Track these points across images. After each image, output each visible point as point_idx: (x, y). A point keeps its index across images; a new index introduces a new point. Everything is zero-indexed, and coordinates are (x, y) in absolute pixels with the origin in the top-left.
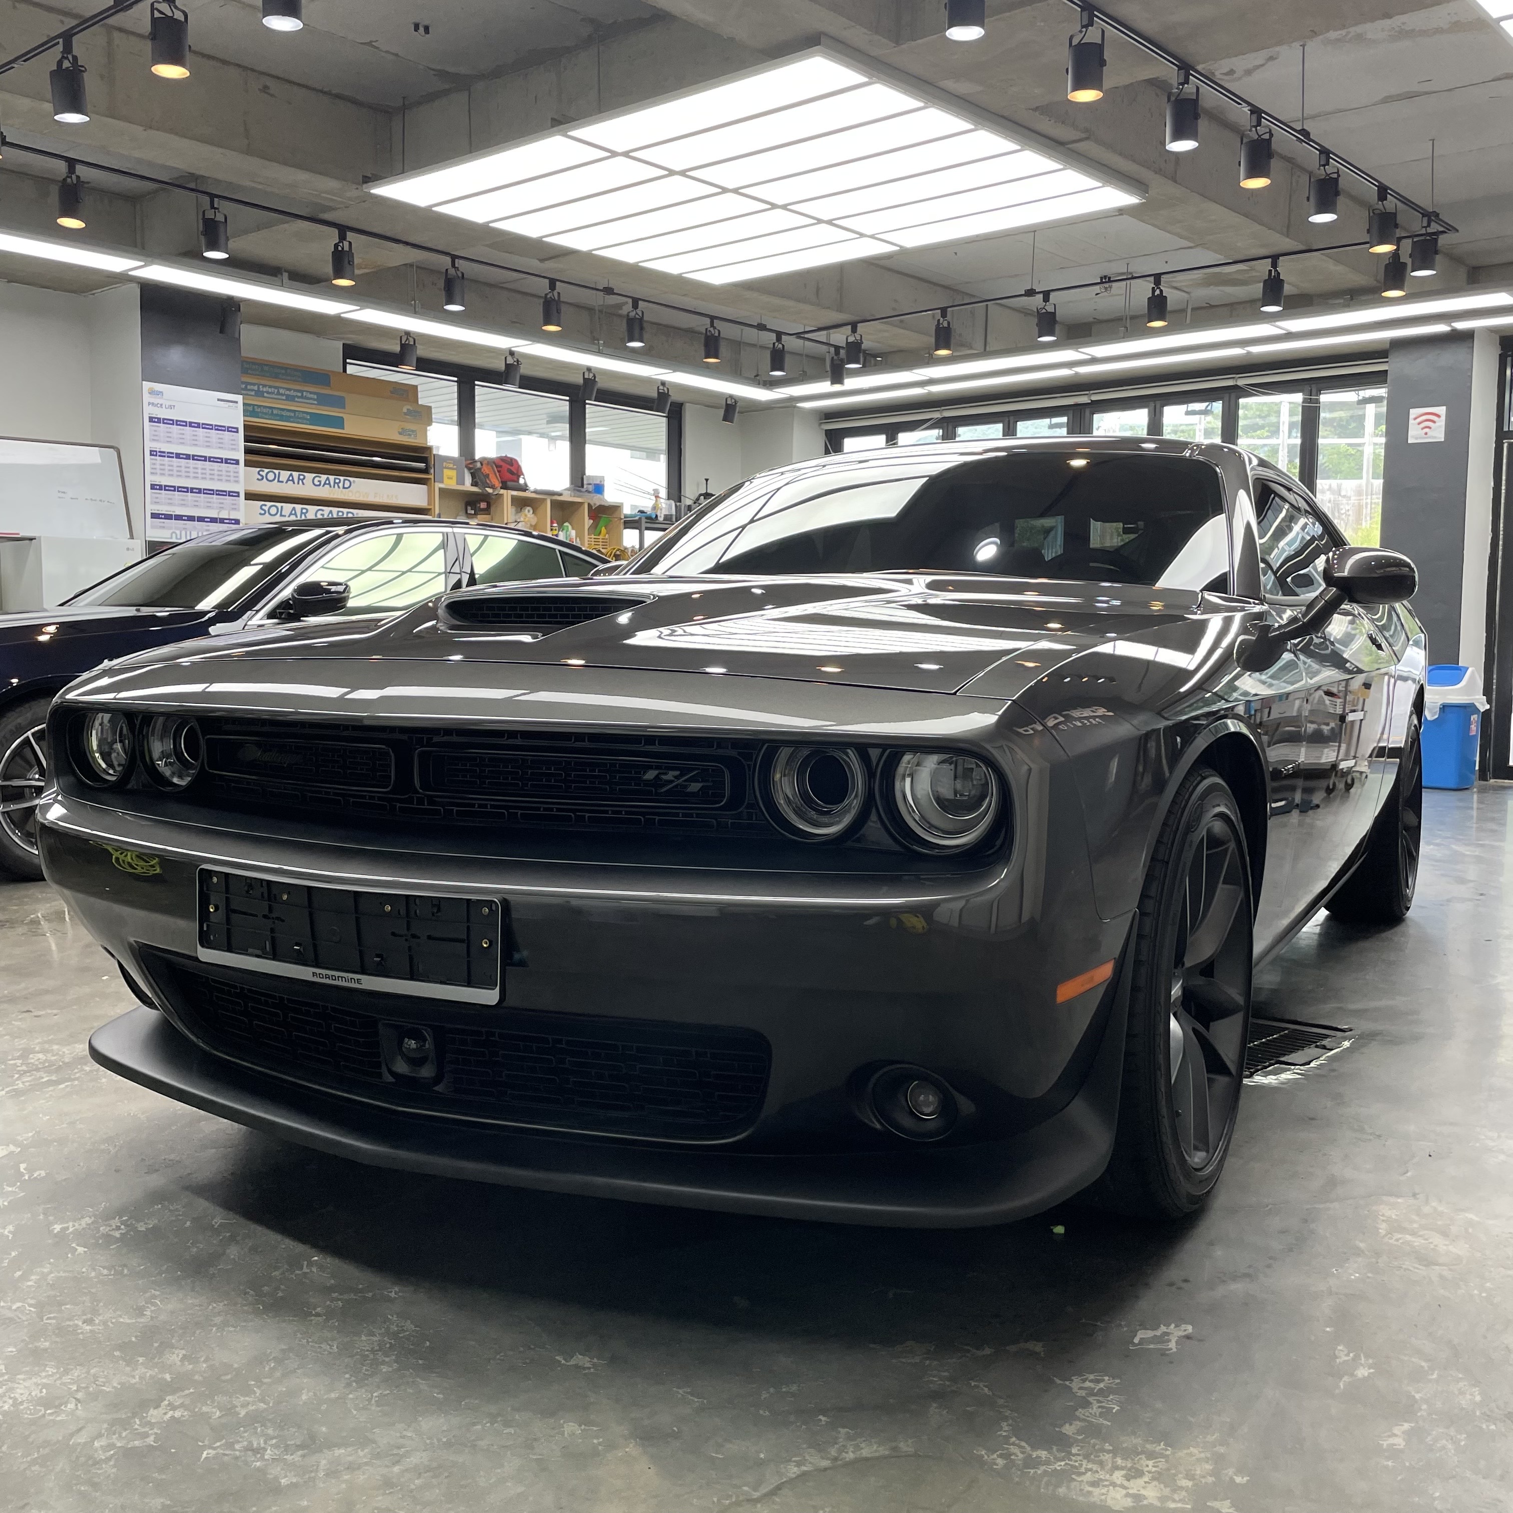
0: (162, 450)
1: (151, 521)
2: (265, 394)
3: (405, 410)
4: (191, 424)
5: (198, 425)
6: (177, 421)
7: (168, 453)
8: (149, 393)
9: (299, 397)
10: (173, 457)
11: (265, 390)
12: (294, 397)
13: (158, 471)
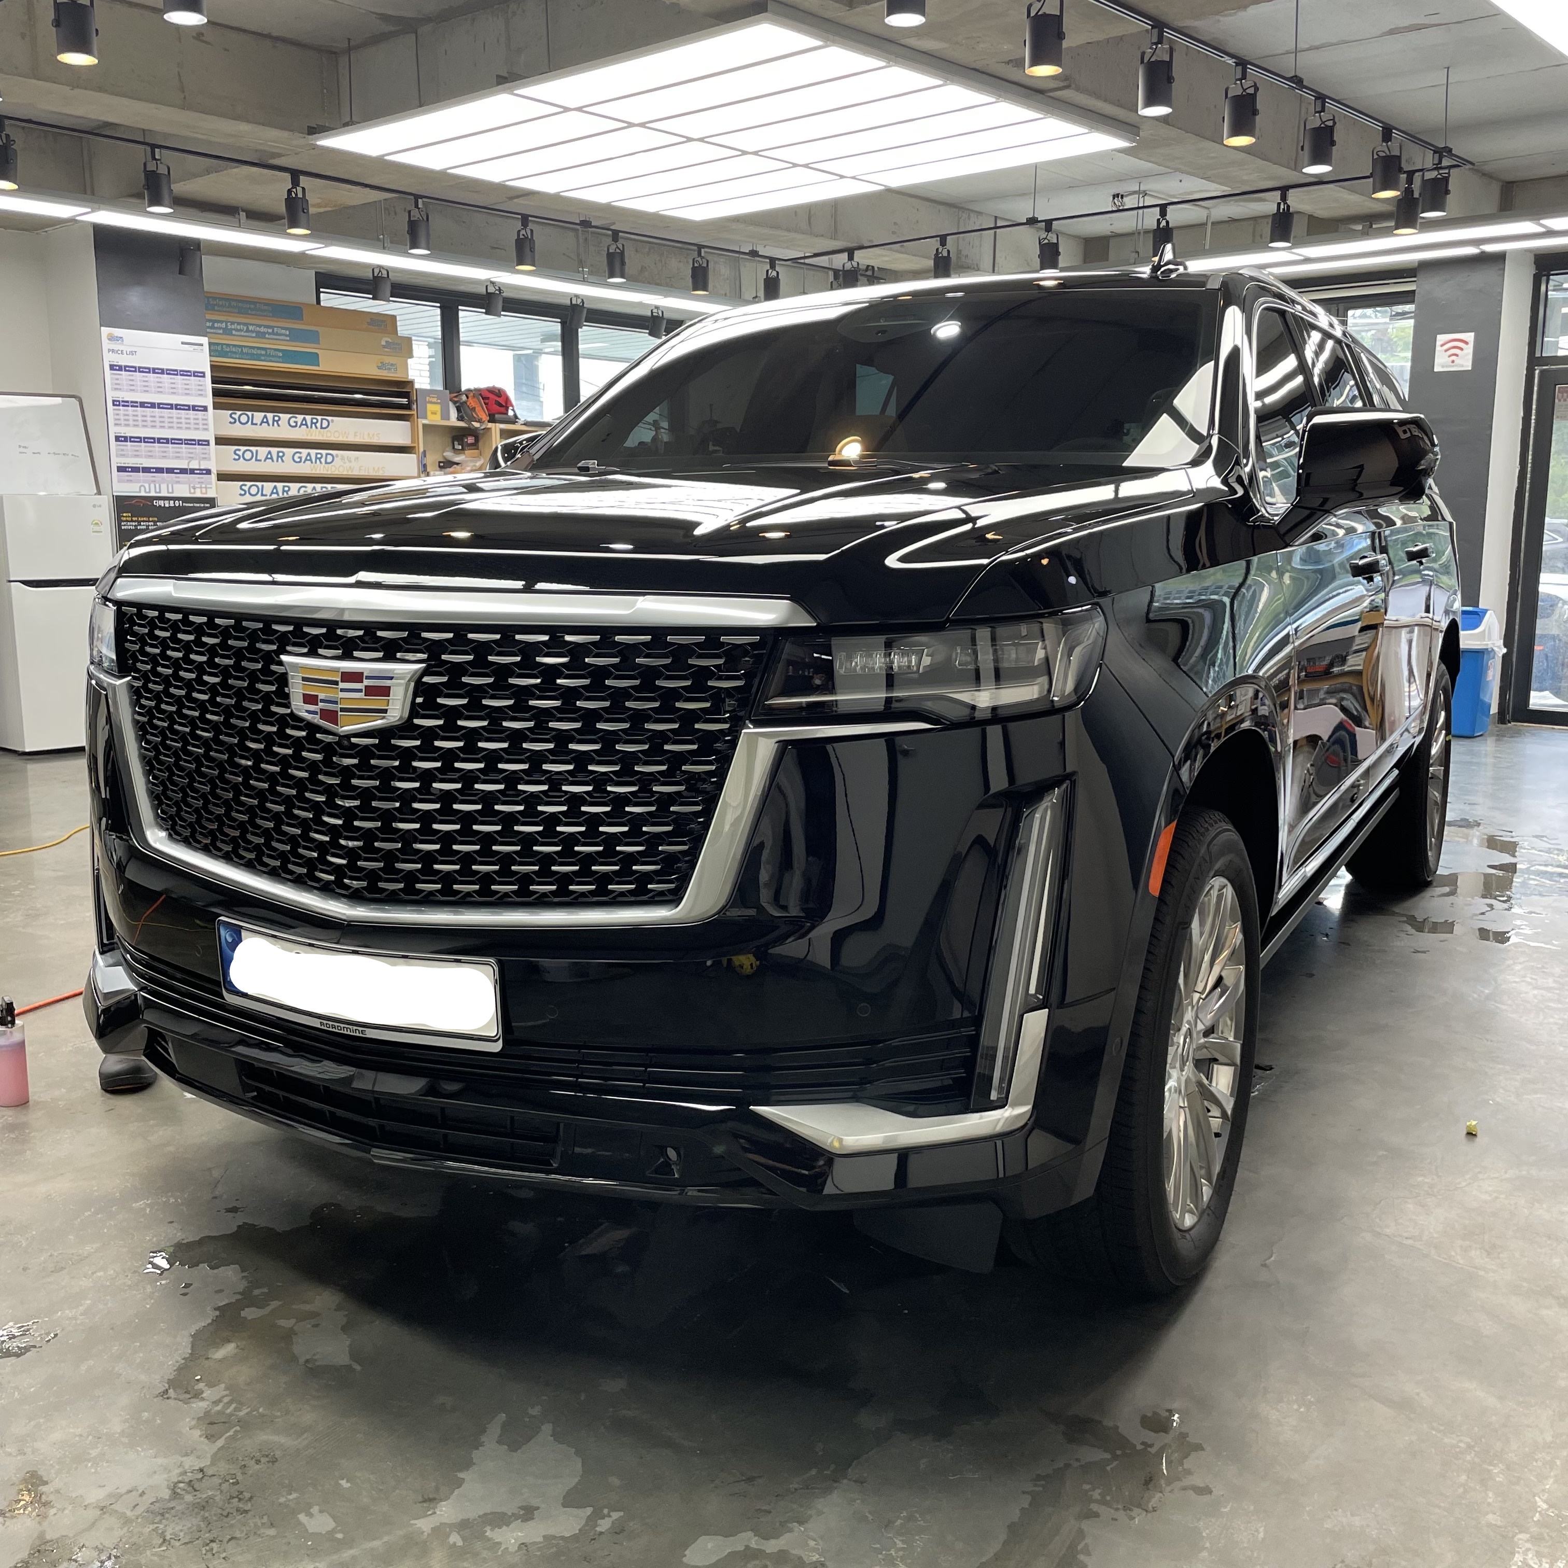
0: (125, 399)
1: (118, 475)
2: (234, 332)
3: (383, 343)
4: (154, 371)
5: (162, 371)
6: (140, 368)
7: (131, 401)
8: (109, 339)
9: (269, 334)
10: (137, 406)
11: (233, 327)
12: (264, 333)
13: (123, 422)
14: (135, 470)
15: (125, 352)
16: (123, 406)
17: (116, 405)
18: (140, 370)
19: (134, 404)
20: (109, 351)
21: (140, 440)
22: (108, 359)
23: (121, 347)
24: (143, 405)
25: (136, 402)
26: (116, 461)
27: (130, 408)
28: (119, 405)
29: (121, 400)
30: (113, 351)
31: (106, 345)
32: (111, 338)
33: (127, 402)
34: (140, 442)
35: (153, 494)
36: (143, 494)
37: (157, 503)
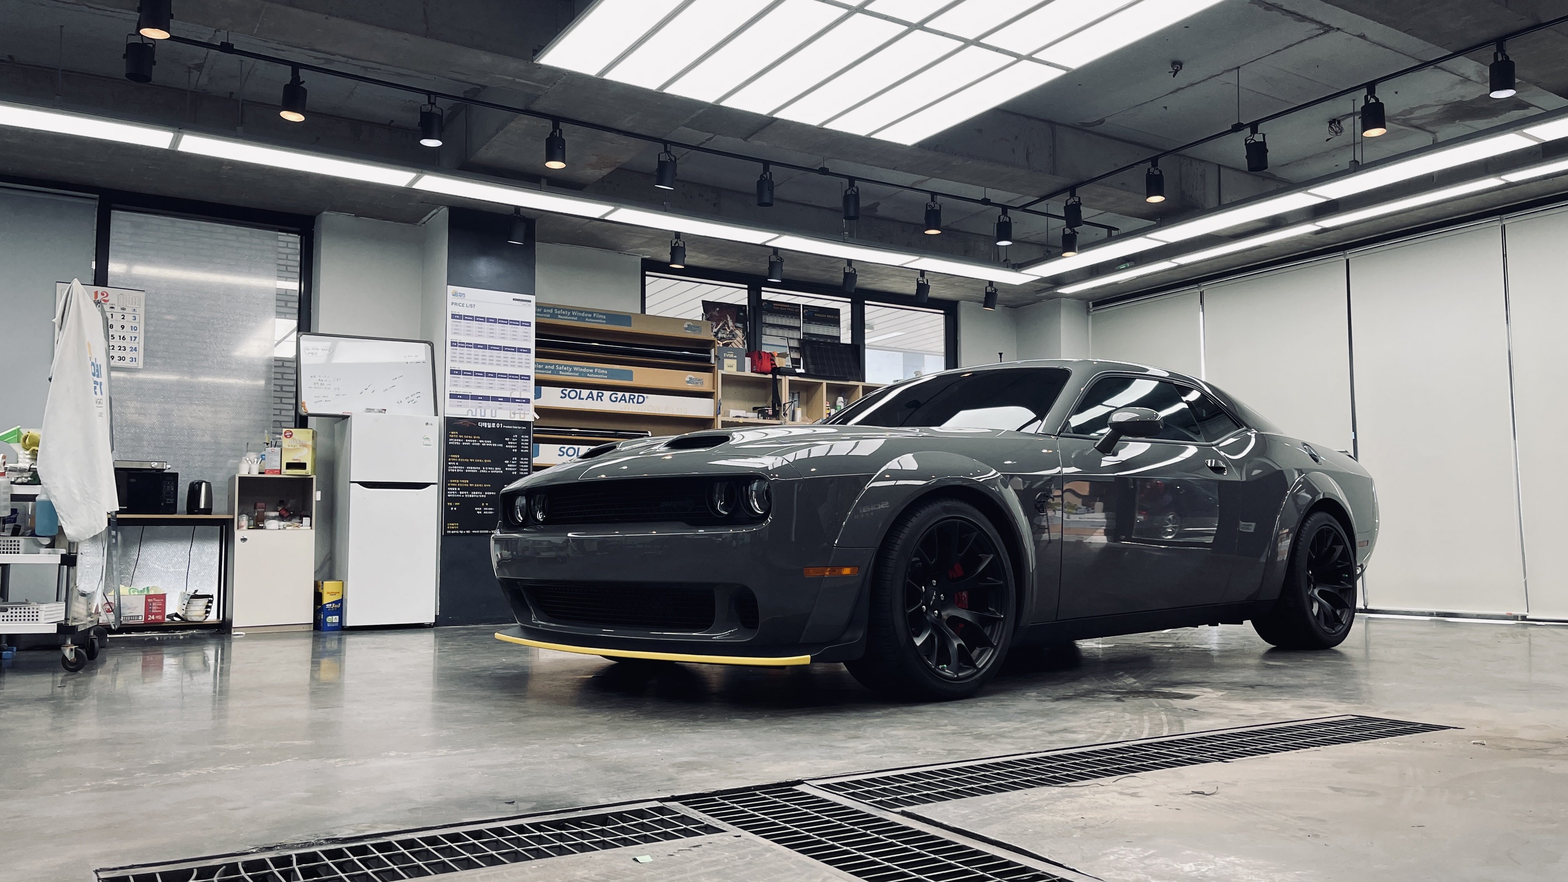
0: (461, 341)
1: (450, 401)
4: (488, 320)
5: (495, 321)
6: (476, 317)
7: (467, 344)
8: (453, 295)
10: (472, 347)
13: (457, 359)
14: (465, 397)
15: (465, 305)
16: (459, 346)
17: (454, 346)
18: (477, 319)
19: (469, 345)
20: (452, 303)
21: (471, 373)
22: (451, 309)
23: (462, 301)
24: (476, 346)
25: (471, 344)
26: (451, 389)
27: (465, 349)
28: (456, 346)
29: (458, 341)
30: (456, 304)
31: (450, 298)
32: (455, 294)
33: (464, 343)
34: (472, 375)
35: (478, 417)
36: (470, 416)
37: (481, 424)
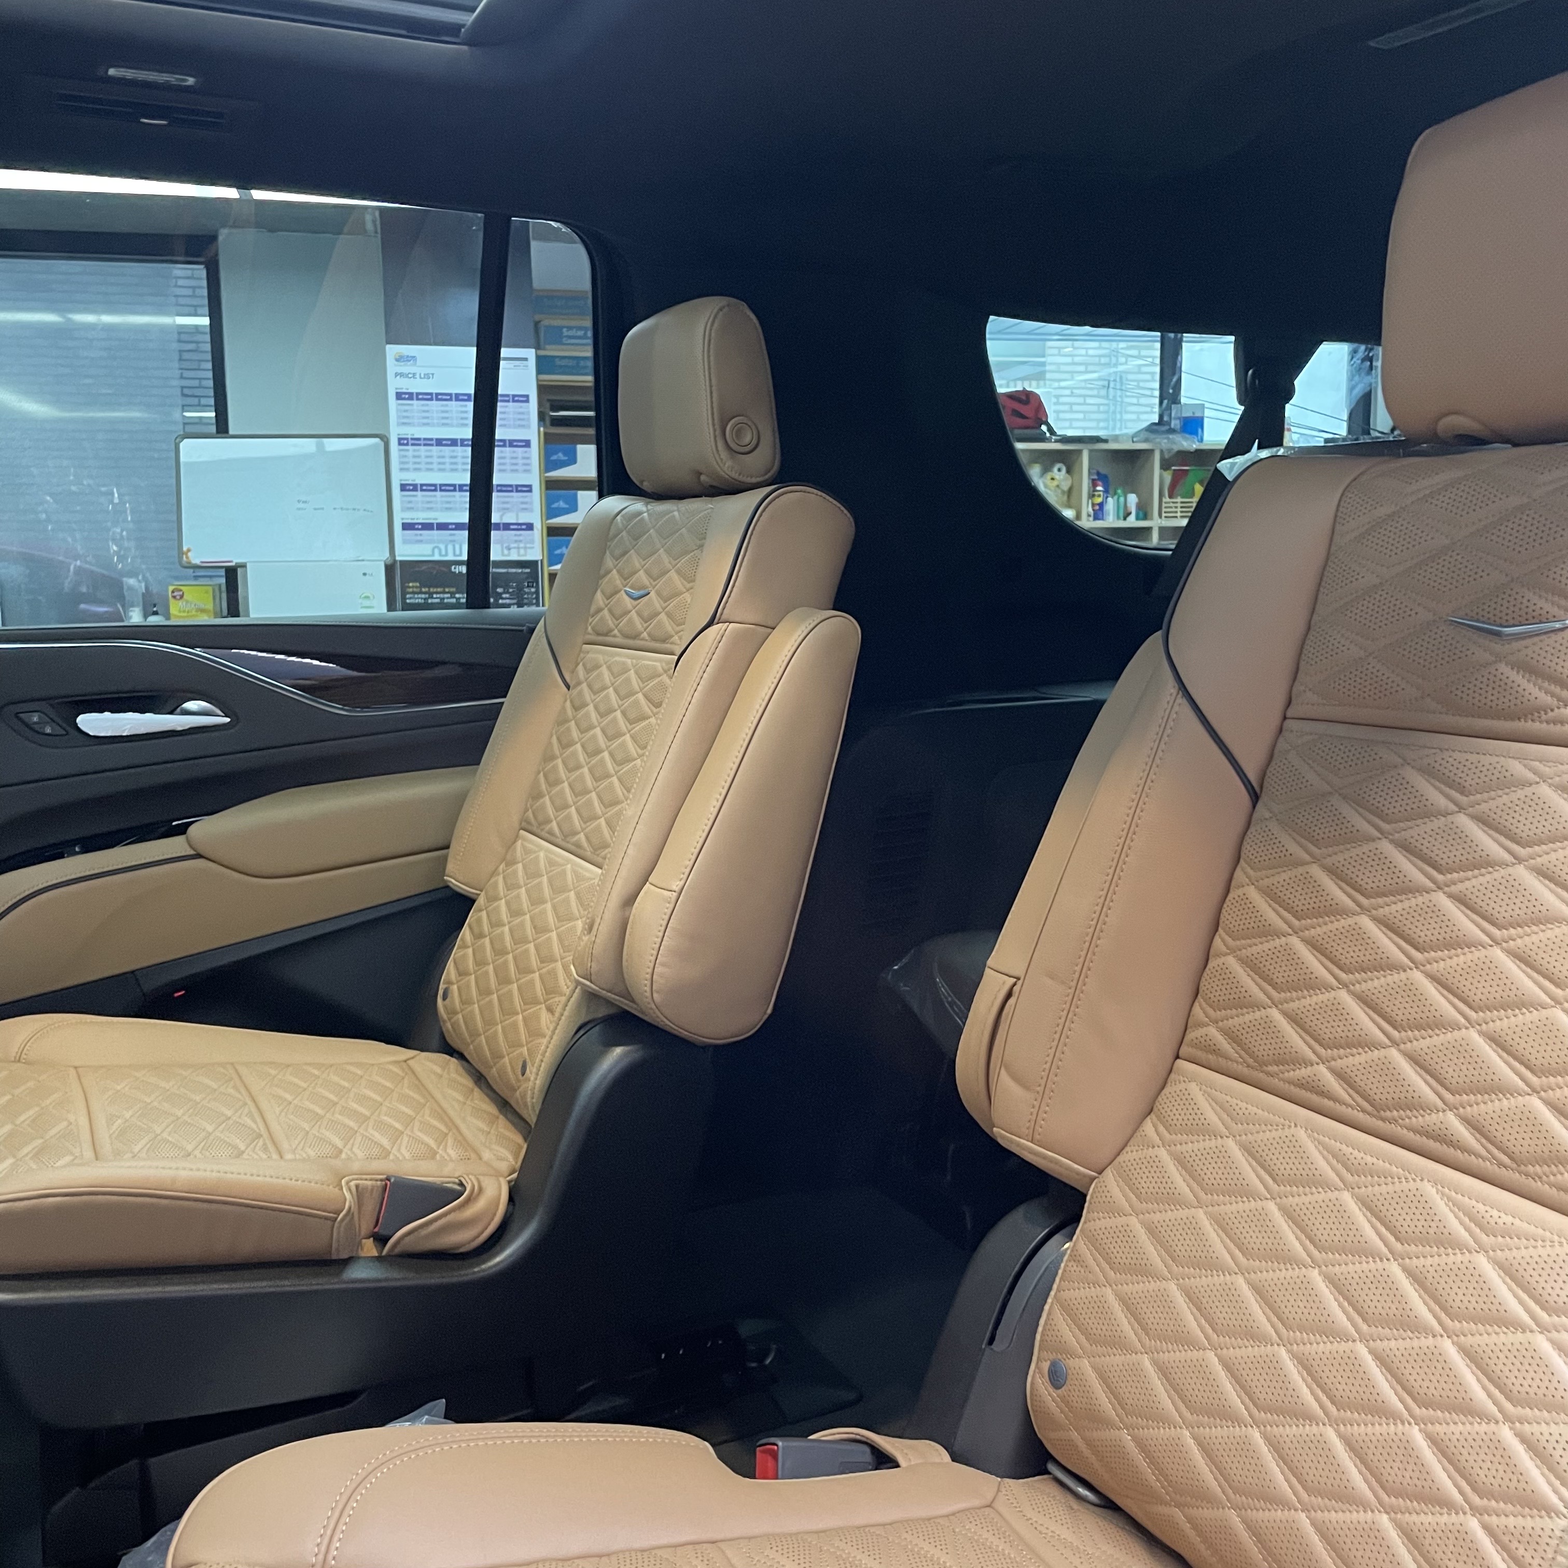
0: (416, 436)
1: (403, 535)
4: (457, 397)
6: (437, 394)
7: (425, 439)
8: (397, 360)
10: (432, 445)
13: (411, 466)
14: (427, 526)
15: (418, 376)
16: (413, 445)
17: (404, 444)
18: (438, 397)
19: (428, 442)
20: (396, 375)
21: (433, 488)
22: (394, 385)
23: (413, 369)
24: (439, 442)
25: (431, 439)
26: (401, 517)
27: (422, 448)
28: (407, 444)
29: (409, 437)
30: (401, 375)
31: (392, 367)
33: (419, 439)
34: (435, 490)
35: (450, 557)
36: (437, 557)
37: (456, 569)
